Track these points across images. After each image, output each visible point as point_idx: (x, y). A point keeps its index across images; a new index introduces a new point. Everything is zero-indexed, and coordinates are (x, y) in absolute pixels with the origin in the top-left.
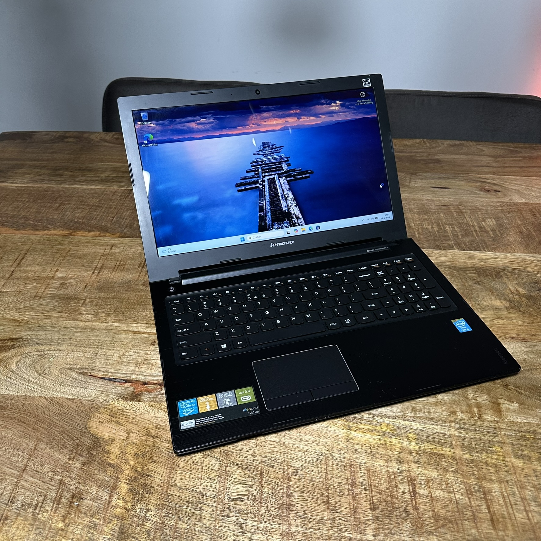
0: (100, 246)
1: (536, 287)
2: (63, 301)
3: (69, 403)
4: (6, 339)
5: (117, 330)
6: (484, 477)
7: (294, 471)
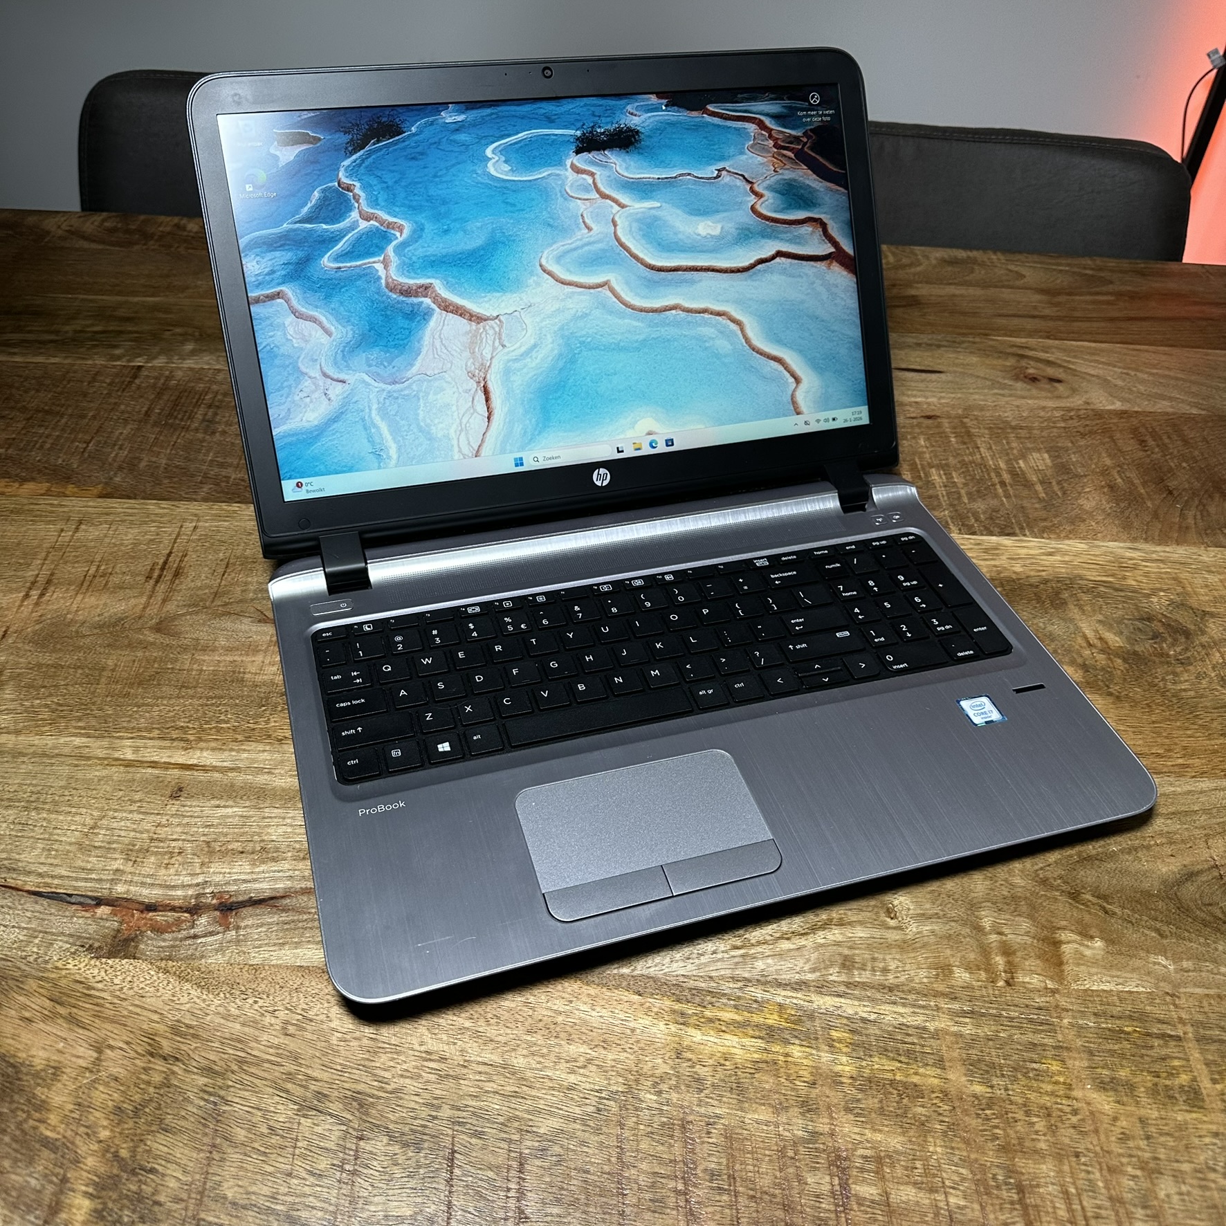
0: (49, 522)
1: (1148, 629)
5: (82, 757)
6: (1019, 1144)
7: (537, 1144)
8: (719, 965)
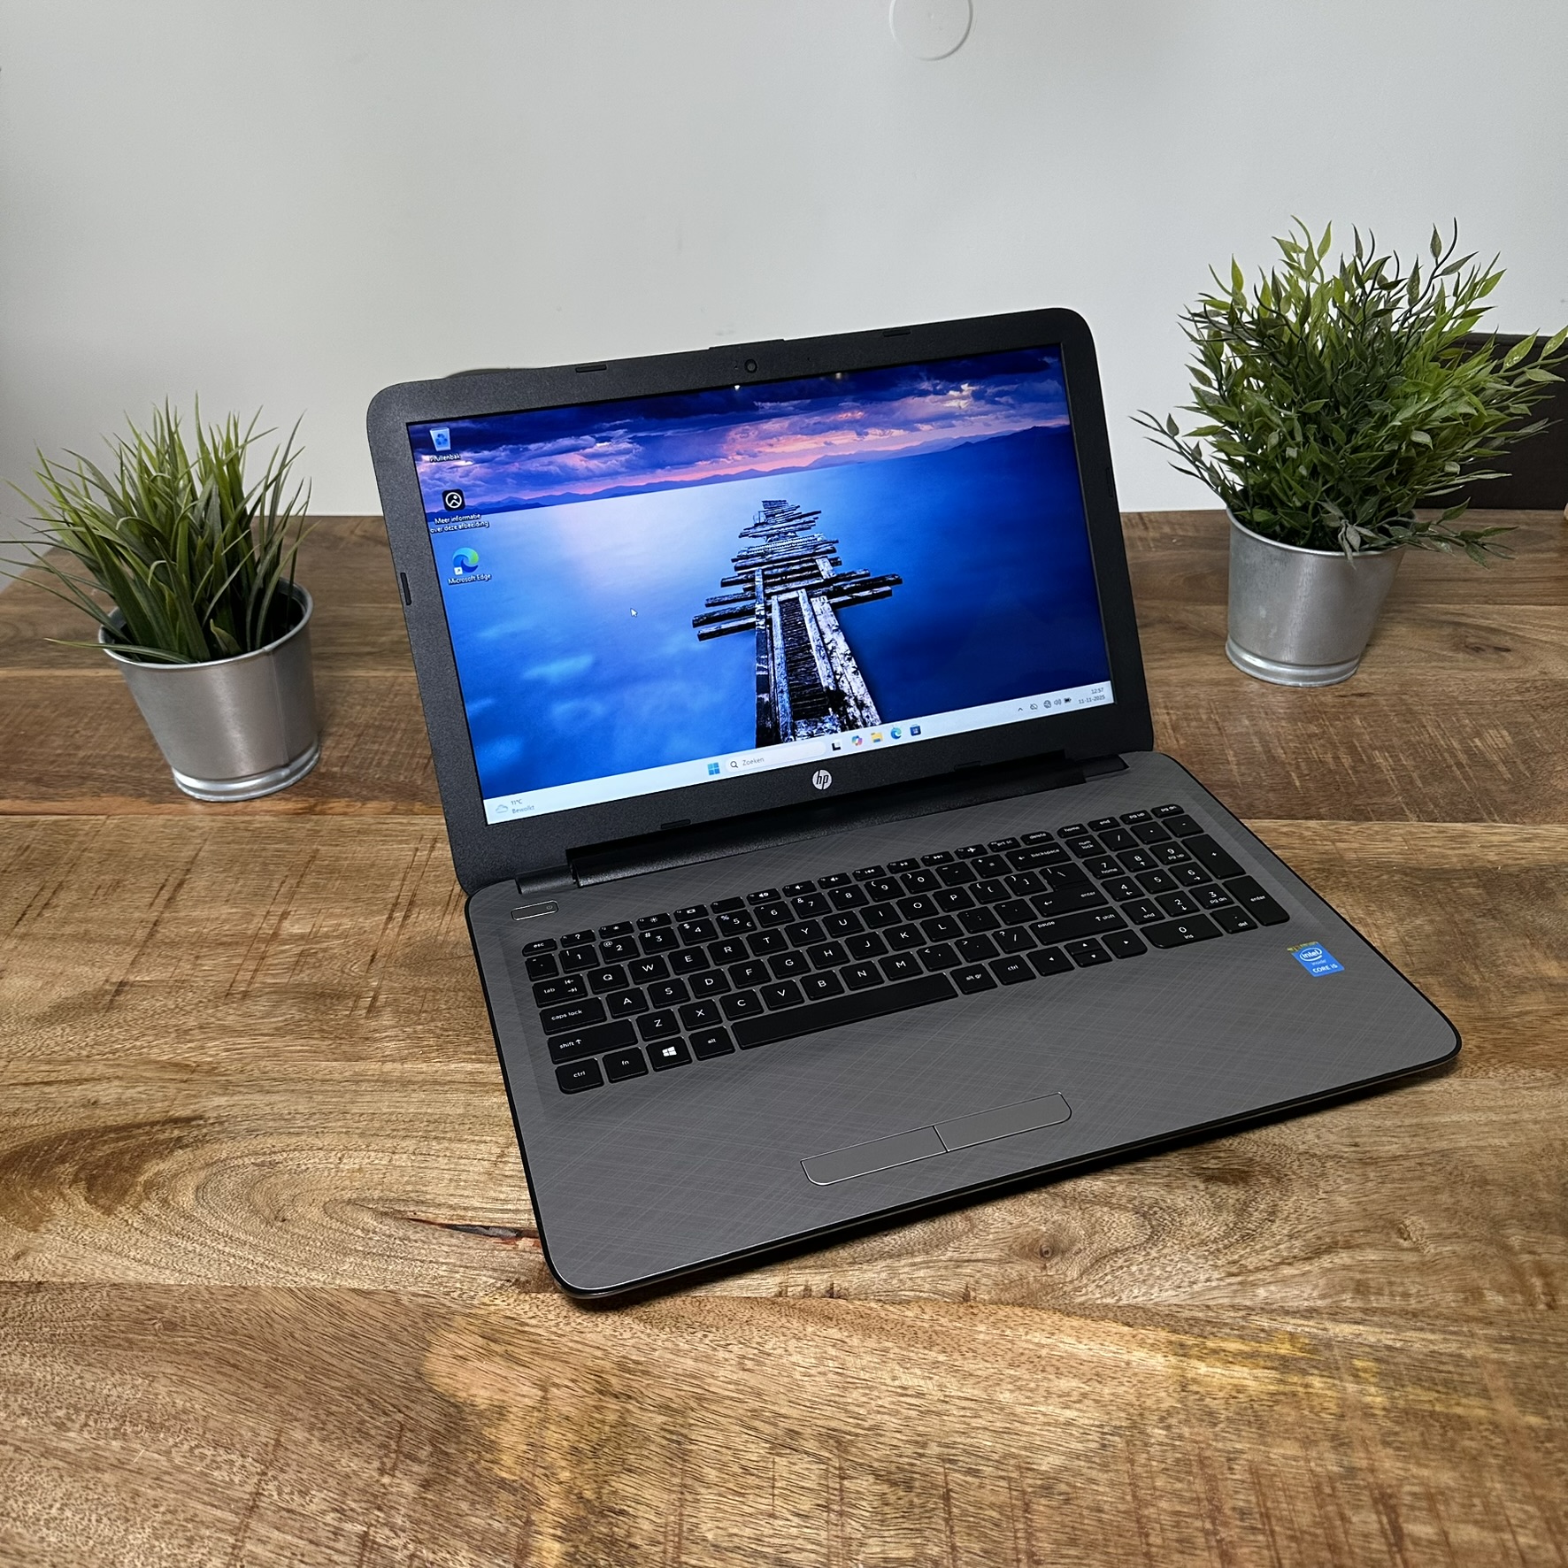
0: (401, 842)
2: (312, 1005)
3: (363, 1304)
4: (158, 1122)
5: (476, 1083)
7: (1039, 1482)
8: (1216, 1293)
